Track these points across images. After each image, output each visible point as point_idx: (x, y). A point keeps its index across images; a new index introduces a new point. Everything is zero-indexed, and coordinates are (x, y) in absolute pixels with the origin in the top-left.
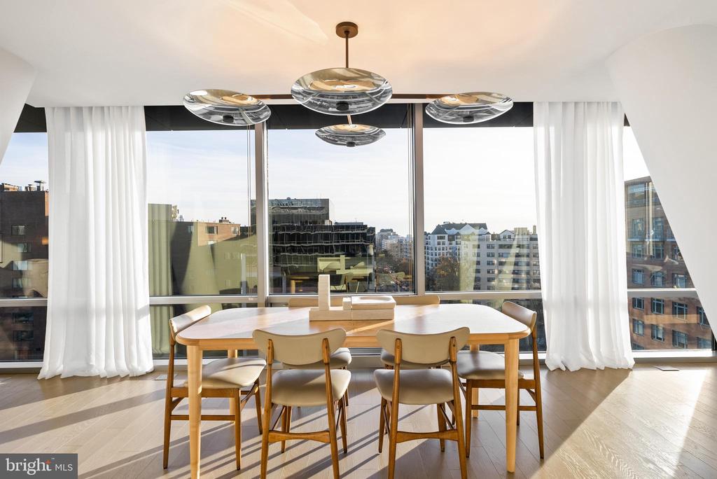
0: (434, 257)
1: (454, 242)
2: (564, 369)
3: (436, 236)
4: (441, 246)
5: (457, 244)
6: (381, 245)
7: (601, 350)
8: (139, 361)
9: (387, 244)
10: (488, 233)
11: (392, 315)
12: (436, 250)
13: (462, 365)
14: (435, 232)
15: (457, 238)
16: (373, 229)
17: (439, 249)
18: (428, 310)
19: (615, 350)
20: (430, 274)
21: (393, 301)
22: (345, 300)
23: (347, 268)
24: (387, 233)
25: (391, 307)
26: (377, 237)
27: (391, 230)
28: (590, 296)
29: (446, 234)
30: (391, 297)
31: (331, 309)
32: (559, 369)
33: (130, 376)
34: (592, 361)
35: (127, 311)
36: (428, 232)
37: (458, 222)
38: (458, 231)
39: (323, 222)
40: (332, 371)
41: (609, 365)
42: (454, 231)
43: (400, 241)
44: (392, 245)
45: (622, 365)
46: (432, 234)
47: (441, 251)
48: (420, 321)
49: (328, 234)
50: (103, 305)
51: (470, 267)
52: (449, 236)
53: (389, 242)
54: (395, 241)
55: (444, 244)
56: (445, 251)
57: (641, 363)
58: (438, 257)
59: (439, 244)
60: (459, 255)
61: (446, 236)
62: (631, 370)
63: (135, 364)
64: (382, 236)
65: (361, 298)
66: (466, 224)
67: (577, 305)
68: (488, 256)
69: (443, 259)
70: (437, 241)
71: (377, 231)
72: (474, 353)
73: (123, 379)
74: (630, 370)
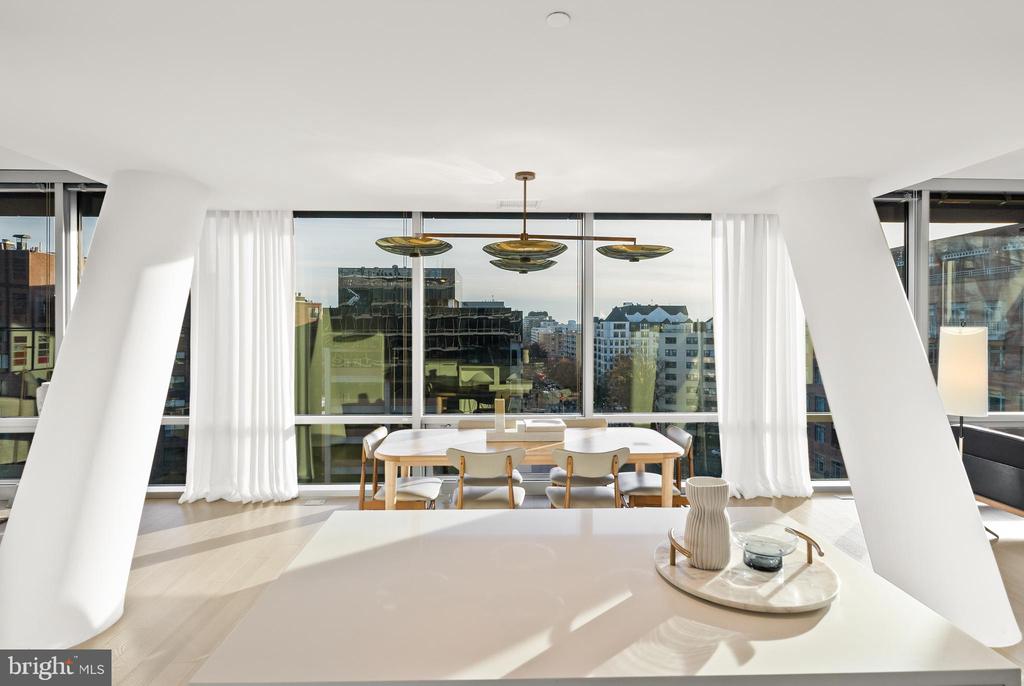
0: (609, 355)
1: (638, 334)
2: (739, 497)
3: (612, 324)
4: (620, 339)
5: (643, 336)
6: (529, 335)
7: (778, 477)
8: (286, 485)
9: (539, 334)
10: (689, 321)
11: (563, 437)
12: (611, 344)
13: (625, 484)
14: (610, 318)
15: (643, 328)
16: (519, 314)
17: (617, 344)
18: (595, 433)
19: (792, 477)
20: (602, 381)
21: (563, 424)
22: (518, 423)
23: (503, 382)
24: (539, 317)
25: (561, 430)
26: (525, 324)
27: (545, 314)
28: (768, 419)
29: (626, 320)
30: (560, 420)
31: (507, 431)
32: (734, 497)
33: (276, 501)
34: (768, 489)
35: (274, 431)
36: (600, 318)
37: (644, 304)
38: (644, 316)
39: (446, 302)
40: (514, 488)
41: (787, 493)
42: (638, 317)
43: (559, 331)
44: (547, 336)
45: (801, 494)
46: (607, 320)
47: (620, 347)
48: (587, 441)
49: (451, 318)
50: (248, 423)
51: (661, 370)
52: (631, 324)
53: (542, 331)
54: (550, 330)
55: (623, 335)
56: (625, 347)
57: (819, 492)
58: (614, 354)
59: (616, 335)
60: (646, 352)
61: (627, 324)
62: (810, 499)
63: (282, 488)
64: (531, 321)
65: (534, 422)
66: (656, 306)
67: (755, 429)
68: (688, 355)
69: (622, 357)
70: (613, 331)
71: (525, 315)
72: (640, 475)
73: (266, 504)
74: (807, 498)
